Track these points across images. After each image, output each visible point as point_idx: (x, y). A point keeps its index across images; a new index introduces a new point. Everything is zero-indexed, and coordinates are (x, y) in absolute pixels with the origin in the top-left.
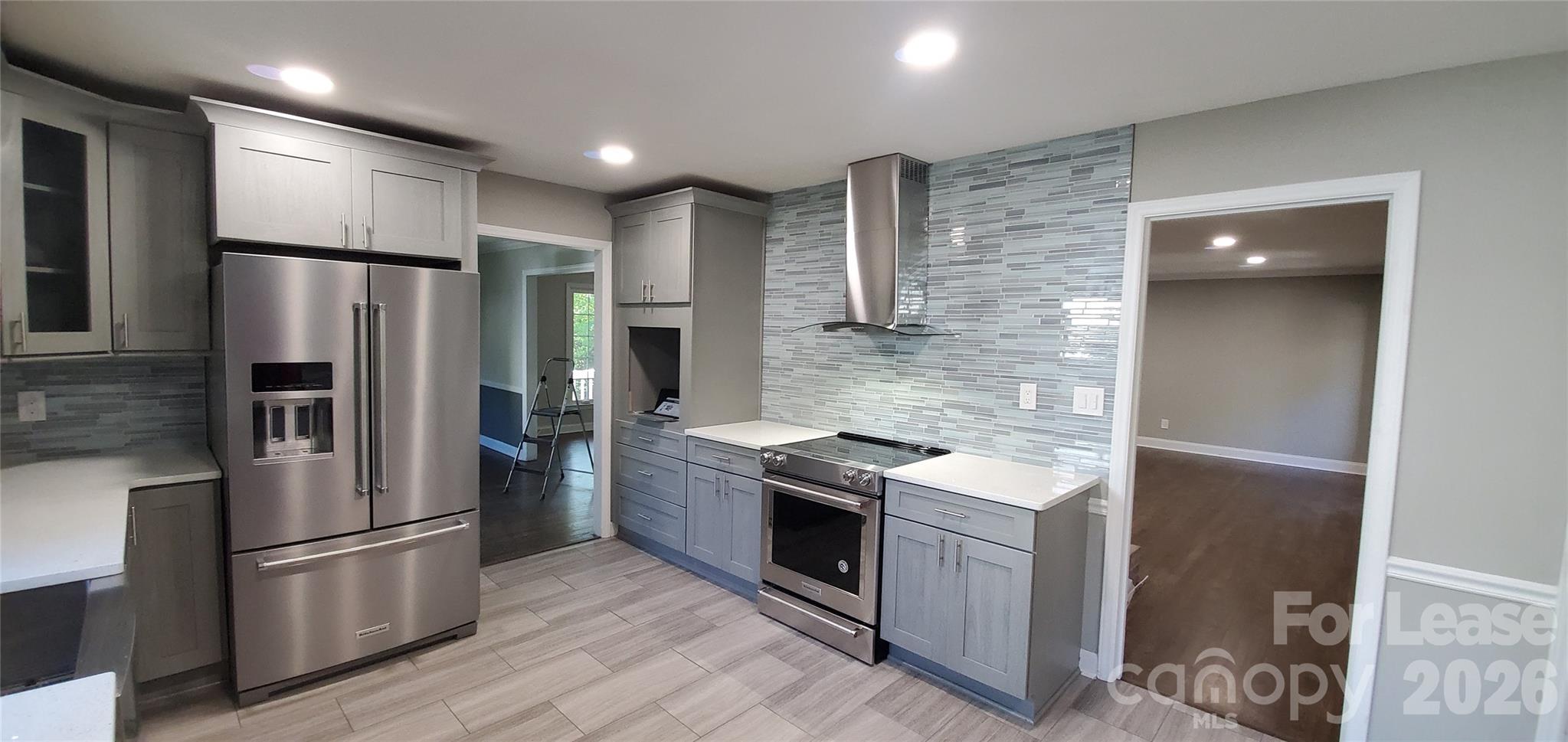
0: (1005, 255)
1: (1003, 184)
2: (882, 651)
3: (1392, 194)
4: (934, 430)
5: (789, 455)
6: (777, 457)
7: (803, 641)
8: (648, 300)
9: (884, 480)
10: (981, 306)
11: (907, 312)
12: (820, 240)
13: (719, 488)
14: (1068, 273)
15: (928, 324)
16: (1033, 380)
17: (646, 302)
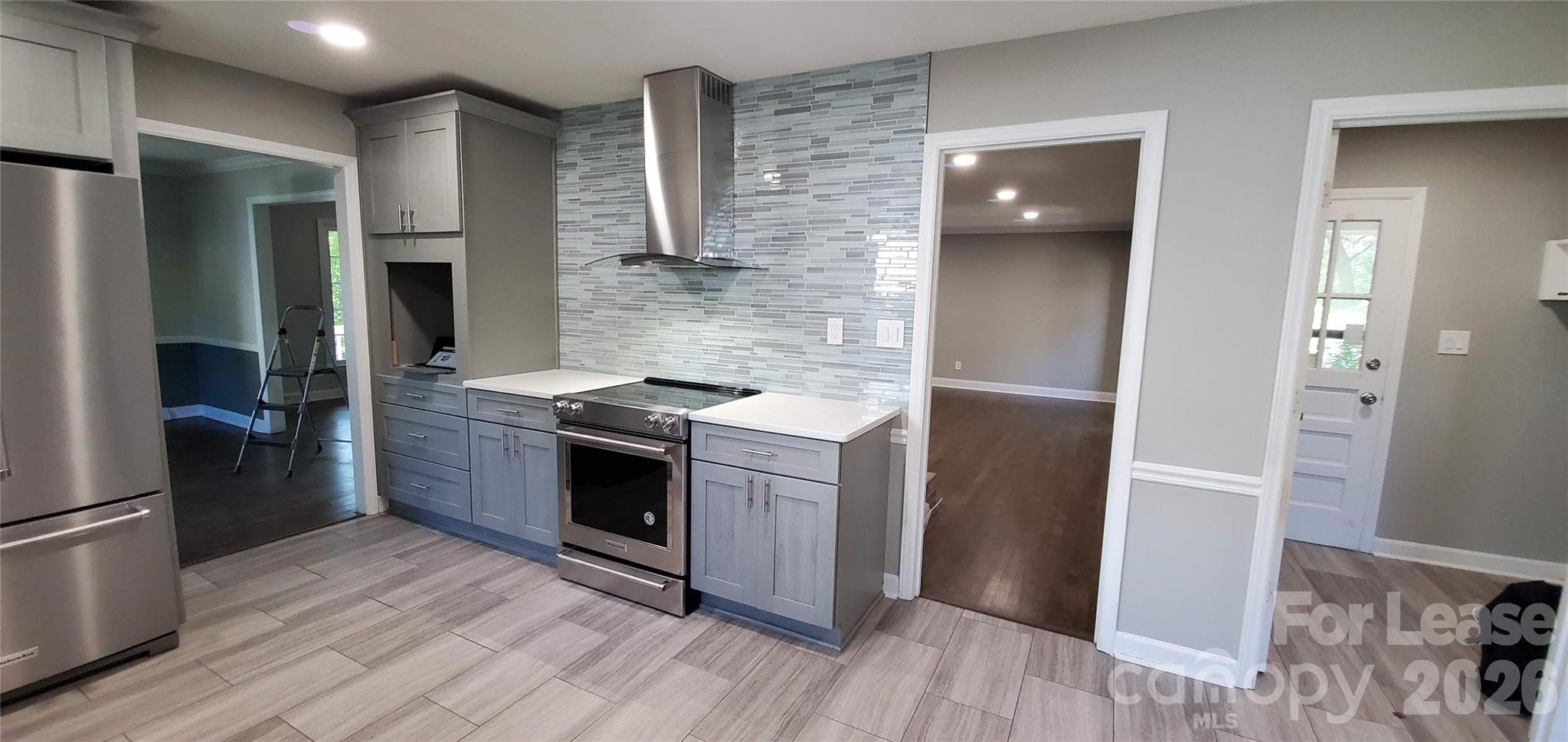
0: (810, 186)
1: (808, 109)
2: (693, 601)
3: (1144, 132)
4: (744, 370)
5: (586, 403)
6: (572, 406)
7: (608, 602)
8: (408, 230)
9: (689, 423)
10: (788, 239)
11: (714, 244)
12: (618, 166)
13: (508, 445)
14: (871, 204)
15: (736, 258)
16: (840, 314)
17: (406, 231)
